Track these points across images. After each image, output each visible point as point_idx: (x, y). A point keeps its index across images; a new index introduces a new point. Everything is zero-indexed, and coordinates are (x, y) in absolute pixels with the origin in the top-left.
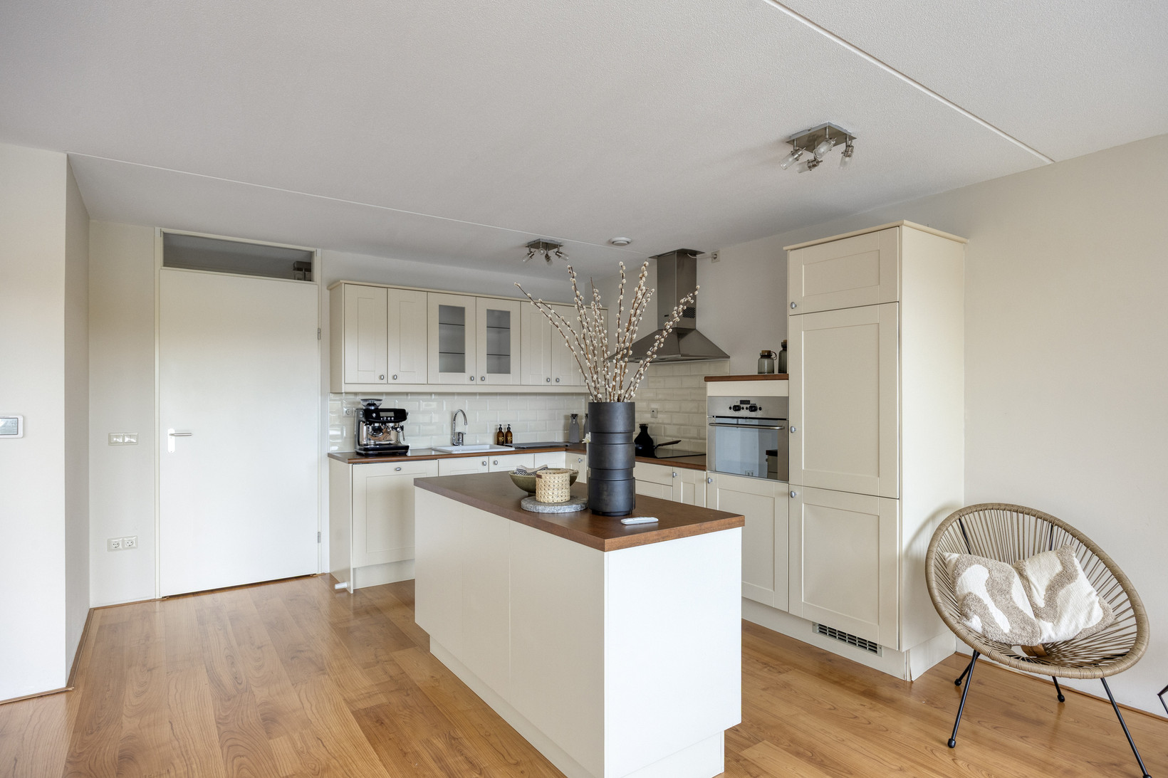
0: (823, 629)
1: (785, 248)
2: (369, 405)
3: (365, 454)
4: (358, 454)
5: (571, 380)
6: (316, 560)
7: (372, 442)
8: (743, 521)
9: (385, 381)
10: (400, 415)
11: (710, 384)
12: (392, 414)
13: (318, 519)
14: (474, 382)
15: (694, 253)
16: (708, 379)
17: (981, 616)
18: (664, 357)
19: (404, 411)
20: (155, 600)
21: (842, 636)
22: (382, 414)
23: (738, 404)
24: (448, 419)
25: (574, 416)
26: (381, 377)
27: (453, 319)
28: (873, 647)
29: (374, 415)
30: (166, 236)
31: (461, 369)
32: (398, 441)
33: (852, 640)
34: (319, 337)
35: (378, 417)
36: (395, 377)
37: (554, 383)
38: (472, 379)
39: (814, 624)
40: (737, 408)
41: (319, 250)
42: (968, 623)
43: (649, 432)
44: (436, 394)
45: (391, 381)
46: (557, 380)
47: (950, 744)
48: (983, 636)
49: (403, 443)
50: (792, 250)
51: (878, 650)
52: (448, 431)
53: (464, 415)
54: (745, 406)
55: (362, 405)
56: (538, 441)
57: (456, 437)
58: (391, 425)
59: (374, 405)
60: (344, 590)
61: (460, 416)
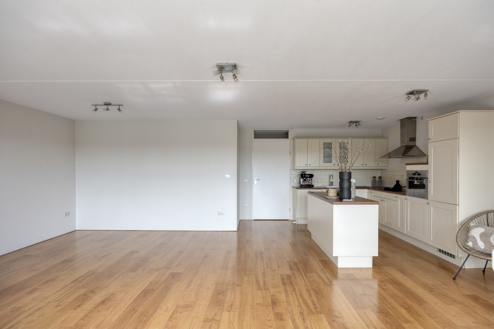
0: (440, 250)
1: (427, 120)
2: (303, 173)
3: (302, 187)
4: (300, 187)
5: (371, 164)
6: (289, 215)
7: (303, 183)
8: (379, 203)
9: (307, 166)
10: (311, 176)
11: (407, 166)
12: (309, 175)
13: (289, 204)
14: (335, 166)
15: (415, 118)
16: (407, 164)
17: (472, 242)
18: (398, 156)
19: (312, 174)
20: (252, 220)
21: (445, 253)
22: (306, 175)
23: (415, 173)
24: (328, 177)
25: (375, 177)
26: (306, 165)
27: (328, 146)
28: (453, 256)
29: (304, 176)
30: (254, 130)
31: (331, 162)
32: (311, 184)
33: (448, 254)
34: (290, 154)
35: (305, 176)
36: (310, 165)
37: (365, 166)
38: (334, 165)
39: (437, 248)
40: (414, 174)
41: (290, 130)
42: (467, 244)
43: (399, 183)
44: (324, 169)
45: (309, 166)
46: (366, 165)
47: (454, 279)
48: (473, 249)
49: (313, 184)
50: (430, 120)
51: (455, 257)
52: (328, 180)
53: (332, 176)
54: (417, 174)
55: (301, 173)
56: (361, 186)
57: (330, 183)
58: (309, 179)
59: (304, 173)
60: (295, 224)
61: (331, 176)
